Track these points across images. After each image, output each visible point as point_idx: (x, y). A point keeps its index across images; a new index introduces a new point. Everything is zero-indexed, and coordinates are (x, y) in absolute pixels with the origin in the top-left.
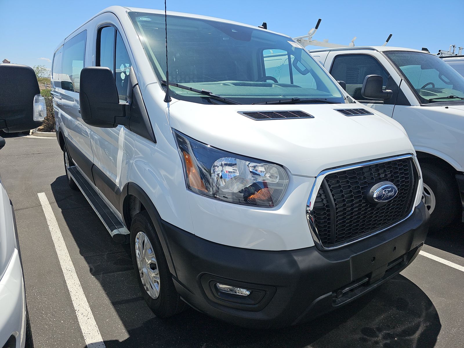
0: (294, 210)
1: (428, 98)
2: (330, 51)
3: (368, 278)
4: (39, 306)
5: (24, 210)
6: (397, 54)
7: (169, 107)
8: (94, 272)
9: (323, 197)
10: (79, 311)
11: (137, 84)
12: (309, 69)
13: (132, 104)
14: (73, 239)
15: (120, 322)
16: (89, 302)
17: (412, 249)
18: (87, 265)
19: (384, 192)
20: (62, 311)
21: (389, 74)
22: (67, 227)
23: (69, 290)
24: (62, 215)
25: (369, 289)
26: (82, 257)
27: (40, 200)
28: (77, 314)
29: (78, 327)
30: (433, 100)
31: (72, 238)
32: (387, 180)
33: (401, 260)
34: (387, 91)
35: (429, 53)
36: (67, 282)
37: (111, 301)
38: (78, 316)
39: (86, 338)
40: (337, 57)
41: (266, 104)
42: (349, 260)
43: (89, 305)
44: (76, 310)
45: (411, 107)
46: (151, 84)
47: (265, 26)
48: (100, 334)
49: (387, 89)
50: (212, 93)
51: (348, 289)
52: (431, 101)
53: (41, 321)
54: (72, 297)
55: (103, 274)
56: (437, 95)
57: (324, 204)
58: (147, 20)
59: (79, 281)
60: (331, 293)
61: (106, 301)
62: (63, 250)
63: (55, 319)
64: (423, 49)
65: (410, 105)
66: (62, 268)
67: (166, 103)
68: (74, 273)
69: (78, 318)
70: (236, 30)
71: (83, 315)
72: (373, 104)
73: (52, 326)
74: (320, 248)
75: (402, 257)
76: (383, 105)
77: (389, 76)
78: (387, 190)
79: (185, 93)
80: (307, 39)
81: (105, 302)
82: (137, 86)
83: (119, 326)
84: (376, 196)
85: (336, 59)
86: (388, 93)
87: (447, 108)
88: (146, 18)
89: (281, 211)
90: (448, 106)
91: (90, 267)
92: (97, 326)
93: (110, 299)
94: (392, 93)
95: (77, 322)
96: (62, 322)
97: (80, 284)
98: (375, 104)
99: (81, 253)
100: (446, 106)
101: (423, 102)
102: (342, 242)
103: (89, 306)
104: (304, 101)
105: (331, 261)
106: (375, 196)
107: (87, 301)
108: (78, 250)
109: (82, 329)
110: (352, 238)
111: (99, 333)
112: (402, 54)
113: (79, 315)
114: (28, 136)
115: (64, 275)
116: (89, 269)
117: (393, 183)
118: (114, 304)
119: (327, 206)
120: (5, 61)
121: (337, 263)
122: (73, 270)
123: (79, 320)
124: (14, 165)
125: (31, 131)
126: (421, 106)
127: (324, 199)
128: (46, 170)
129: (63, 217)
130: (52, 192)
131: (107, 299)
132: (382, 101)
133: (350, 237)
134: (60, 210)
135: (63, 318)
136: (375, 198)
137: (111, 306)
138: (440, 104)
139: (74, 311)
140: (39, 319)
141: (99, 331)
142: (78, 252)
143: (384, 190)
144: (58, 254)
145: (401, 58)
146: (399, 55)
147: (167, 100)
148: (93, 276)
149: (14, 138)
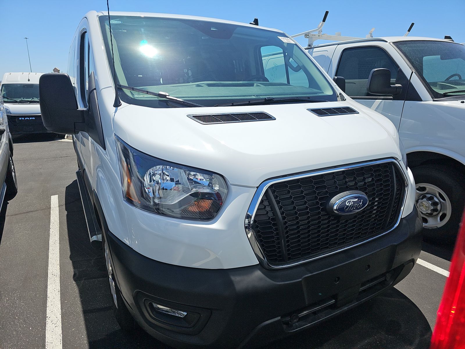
0: (231, 224)
1: (442, 92)
2: (338, 45)
3: (334, 301)
4: (15, 311)
5: (34, 213)
6: (409, 44)
7: (116, 112)
8: (76, 278)
9: (268, 209)
10: (50, 318)
11: (95, 89)
12: (301, 65)
13: (89, 110)
14: (68, 243)
15: (85, 332)
16: (62, 309)
17: (394, 266)
18: (72, 270)
19: (348, 203)
20: (34, 317)
21: (399, 67)
22: (66, 230)
23: (48, 295)
24: (66, 218)
25: (338, 312)
26: (71, 262)
27: (51, 203)
28: (47, 321)
29: (43, 335)
30: (448, 94)
31: (68, 241)
32: (356, 189)
33: (382, 279)
34: (397, 85)
35: (453, 41)
36: (48, 287)
37: (83, 309)
38: (47, 323)
39: (47, 347)
40: (345, 50)
41: (233, 105)
42: (301, 281)
43: (62, 312)
44: (47, 317)
45: (422, 102)
46: (105, 88)
47: (256, 22)
48: (62, 344)
49: (396, 84)
50: (169, 96)
51: (306, 312)
52: (445, 95)
53: (12, 327)
54: (48, 303)
55: (85, 279)
56: (457, 88)
57: (270, 218)
58: (118, 23)
59: (60, 286)
60: (279, 318)
61: (79, 308)
62: (55, 254)
63: (24, 326)
64: (446, 37)
65: (421, 100)
66: (48, 272)
67: (115, 108)
68: (58, 278)
69: (46, 326)
70: (215, 28)
71: (52, 323)
72: (381, 100)
73: (20, 333)
74: (266, 266)
75: (384, 275)
76: (392, 101)
77: (399, 68)
78: (352, 200)
79: (142, 96)
80: (316, 33)
81: (77, 309)
82: (95, 91)
83: (83, 337)
84: (337, 208)
85: (344, 53)
86: (397, 87)
87: (463, 102)
88: (117, 21)
89: (216, 225)
90: (463, 101)
91: (74, 272)
92: (61, 335)
93: (83, 307)
94: (401, 88)
95: (44, 330)
96: (31, 328)
97: (59, 289)
98: (383, 101)
99: (71, 258)
100: (462, 101)
101: (436, 96)
102: (298, 260)
103: (61, 314)
104: (279, 100)
105: (278, 282)
106: (335, 207)
107: (60, 308)
108: (69, 253)
109: (46, 338)
110: (312, 255)
111: (61, 342)
112: (415, 43)
113: (48, 321)
114: (63, 140)
115: (48, 279)
116: (73, 274)
117: (365, 193)
118: (85, 312)
119: (273, 219)
120: (55, 70)
121: (284, 284)
122: (58, 275)
123: (46, 328)
124: (40, 168)
125: (66, 135)
126: (434, 101)
127: (269, 211)
128: (68, 172)
129: (66, 220)
130: (64, 195)
131: (80, 306)
132: (391, 97)
133: (309, 253)
134: (66, 213)
135: (33, 325)
136: (335, 209)
137: (81, 315)
138: (456, 98)
139: (45, 317)
140: (11, 324)
141: (61, 341)
142: (69, 256)
143: (347, 201)
144: (49, 258)
145: (413, 48)
146: (411, 45)
147: (117, 104)
148: (74, 282)
149: (49, 143)
